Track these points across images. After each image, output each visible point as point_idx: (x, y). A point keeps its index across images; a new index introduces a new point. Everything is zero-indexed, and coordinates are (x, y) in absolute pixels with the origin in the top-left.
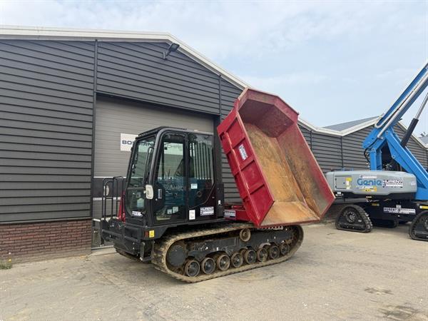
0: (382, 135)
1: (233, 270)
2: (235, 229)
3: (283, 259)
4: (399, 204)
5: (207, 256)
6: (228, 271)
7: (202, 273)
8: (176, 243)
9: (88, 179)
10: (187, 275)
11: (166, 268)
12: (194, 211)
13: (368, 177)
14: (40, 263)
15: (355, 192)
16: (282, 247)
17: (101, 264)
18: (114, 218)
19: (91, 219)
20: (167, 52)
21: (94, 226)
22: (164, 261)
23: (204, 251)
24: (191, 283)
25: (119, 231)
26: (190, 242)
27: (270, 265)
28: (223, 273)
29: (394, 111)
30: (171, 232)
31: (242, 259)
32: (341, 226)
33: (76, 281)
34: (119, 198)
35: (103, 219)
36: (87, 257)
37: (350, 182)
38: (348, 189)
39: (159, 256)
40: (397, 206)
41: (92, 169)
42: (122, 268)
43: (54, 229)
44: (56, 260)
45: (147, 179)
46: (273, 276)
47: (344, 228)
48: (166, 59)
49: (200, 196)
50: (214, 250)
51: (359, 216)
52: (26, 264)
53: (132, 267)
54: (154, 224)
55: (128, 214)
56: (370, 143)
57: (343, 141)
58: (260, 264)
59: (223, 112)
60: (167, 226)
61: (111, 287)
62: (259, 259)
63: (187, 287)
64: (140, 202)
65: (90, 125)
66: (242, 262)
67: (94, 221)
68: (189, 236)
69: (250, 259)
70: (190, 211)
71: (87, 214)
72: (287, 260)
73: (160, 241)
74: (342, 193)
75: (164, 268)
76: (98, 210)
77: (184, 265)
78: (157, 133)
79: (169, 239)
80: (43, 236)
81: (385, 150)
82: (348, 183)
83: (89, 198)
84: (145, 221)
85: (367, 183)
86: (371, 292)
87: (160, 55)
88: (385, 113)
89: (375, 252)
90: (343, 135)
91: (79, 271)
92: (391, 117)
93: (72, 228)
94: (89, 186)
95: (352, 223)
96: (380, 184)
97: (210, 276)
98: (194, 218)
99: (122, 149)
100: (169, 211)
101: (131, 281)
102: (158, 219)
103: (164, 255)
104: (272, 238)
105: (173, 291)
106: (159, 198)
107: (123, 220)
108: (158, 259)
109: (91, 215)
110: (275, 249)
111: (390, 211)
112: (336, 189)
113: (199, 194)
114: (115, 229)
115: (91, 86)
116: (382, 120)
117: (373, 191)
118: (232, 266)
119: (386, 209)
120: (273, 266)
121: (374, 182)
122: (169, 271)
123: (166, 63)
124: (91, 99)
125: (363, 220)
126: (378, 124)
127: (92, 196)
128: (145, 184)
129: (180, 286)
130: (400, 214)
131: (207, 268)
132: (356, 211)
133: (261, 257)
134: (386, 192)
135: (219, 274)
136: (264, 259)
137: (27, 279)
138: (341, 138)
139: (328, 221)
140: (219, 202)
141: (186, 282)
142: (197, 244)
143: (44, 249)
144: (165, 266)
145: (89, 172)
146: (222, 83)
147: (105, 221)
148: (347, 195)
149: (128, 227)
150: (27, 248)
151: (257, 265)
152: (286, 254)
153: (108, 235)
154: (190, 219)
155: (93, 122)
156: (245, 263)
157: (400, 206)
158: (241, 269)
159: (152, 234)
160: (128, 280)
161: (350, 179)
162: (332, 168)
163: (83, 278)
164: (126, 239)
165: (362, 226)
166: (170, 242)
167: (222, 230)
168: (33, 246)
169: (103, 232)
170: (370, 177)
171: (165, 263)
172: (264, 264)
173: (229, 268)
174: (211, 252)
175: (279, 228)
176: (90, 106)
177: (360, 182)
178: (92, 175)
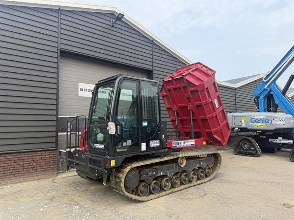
0: (268, 87)
1: (173, 190)
2: (175, 157)
3: (208, 179)
4: (280, 136)
5: (154, 180)
6: (170, 191)
7: (151, 193)
8: (132, 170)
9: (54, 118)
10: (139, 195)
11: (124, 191)
12: (145, 144)
13: (259, 117)
14: (16, 185)
15: (249, 127)
16: (207, 170)
17: (65, 185)
18: (77, 149)
19: (56, 150)
20: (114, 21)
21: (60, 155)
22: (122, 185)
23: (152, 176)
24: (143, 201)
25: (84, 160)
26: (141, 168)
27: (199, 184)
28: (167, 192)
29: (278, 69)
30: (128, 161)
31: (179, 181)
32: (238, 152)
33: (47, 201)
34: (80, 133)
35: (68, 150)
36: (54, 180)
37: (245, 121)
38: (244, 125)
39: (118, 180)
40: (279, 138)
41: (57, 110)
42: (83, 188)
43: (27, 158)
44: (29, 183)
45: (108, 117)
46: (205, 194)
47: (240, 153)
48: (113, 26)
49: (149, 132)
50: (159, 175)
51: (252, 145)
52: (4, 186)
53: (92, 188)
54: (115, 155)
55: (90, 146)
56: (259, 93)
57: (236, 91)
58: (192, 184)
59: (155, 68)
60: (125, 156)
61: (78, 207)
62: (192, 180)
63: (140, 205)
64: (100, 136)
65: (55, 76)
66: (179, 183)
67: (61, 152)
68: (141, 164)
69: (185, 180)
70: (142, 144)
71: (54, 145)
72: (211, 180)
73: (119, 169)
74: (239, 128)
75: (122, 191)
76: (63, 142)
77: (137, 187)
78: (115, 79)
79: (126, 167)
80: (18, 163)
81: (270, 97)
82: (243, 121)
83: (55, 133)
84: (107, 153)
85: (258, 121)
86: (288, 207)
87: (109, 23)
88: (271, 71)
89: (272, 172)
90: (236, 87)
91: (49, 192)
92: (275, 74)
93: (41, 157)
94: (54, 123)
95: (246, 150)
96: (268, 122)
97: (157, 195)
98: (145, 150)
99: (79, 95)
100: (125, 144)
101: (93, 201)
102: (118, 150)
103: (123, 180)
104: (200, 163)
105: (130, 210)
106: (118, 133)
107: (86, 151)
108: (118, 184)
109: (57, 146)
110: (202, 172)
111: (274, 142)
112: (234, 126)
113: (149, 130)
114: (79, 159)
115: (56, 45)
116: (268, 76)
117: (262, 127)
118: (172, 187)
119: (271, 140)
120: (201, 185)
121: (263, 121)
122: (126, 193)
123: (113, 29)
124: (55, 55)
125: (255, 148)
126: (265, 79)
127: (57, 131)
128: (108, 122)
129: (134, 204)
130: (281, 144)
131: (154, 189)
132: (249, 141)
133: (193, 178)
134: (272, 128)
135: (164, 193)
136: (195, 180)
137: (5, 201)
138: (235, 89)
139: (226, 149)
140: (163, 136)
141: (139, 201)
142: (147, 170)
143: (19, 174)
144: (124, 189)
145: (54, 113)
146: (154, 46)
147: (70, 152)
148: (243, 129)
149: (92, 157)
150: (5, 173)
151: (190, 185)
152: (210, 175)
153: (72, 163)
154: (142, 150)
155: (57, 73)
156: (182, 184)
157: (281, 138)
158: (179, 188)
159: (113, 163)
160: (91, 200)
161: (245, 118)
162: (230, 111)
163: (53, 198)
164: (90, 167)
165: (254, 152)
166: (127, 169)
167: (166, 159)
168: (10, 171)
169: (69, 161)
170: (261, 117)
171: (123, 187)
172: (195, 183)
173: (170, 189)
174: (157, 176)
175: (204, 156)
176: (55, 60)
177: (253, 120)
178: (57, 115)
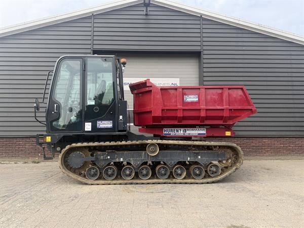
12: (90, 124)
16: (210, 168)
48: (146, 15)
50: (117, 161)
54: (51, 132)
59: (205, 48)
60: (62, 135)
62: (174, 176)
70: (86, 123)
87: (141, 13)
98: (90, 130)
104: (195, 157)
106: (55, 111)
115: (89, 47)
140: (121, 117)
142: (99, 153)
152: (216, 176)
154: (86, 130)
159: (49, 139)
166: (66, 148)
174: (113, 161)
